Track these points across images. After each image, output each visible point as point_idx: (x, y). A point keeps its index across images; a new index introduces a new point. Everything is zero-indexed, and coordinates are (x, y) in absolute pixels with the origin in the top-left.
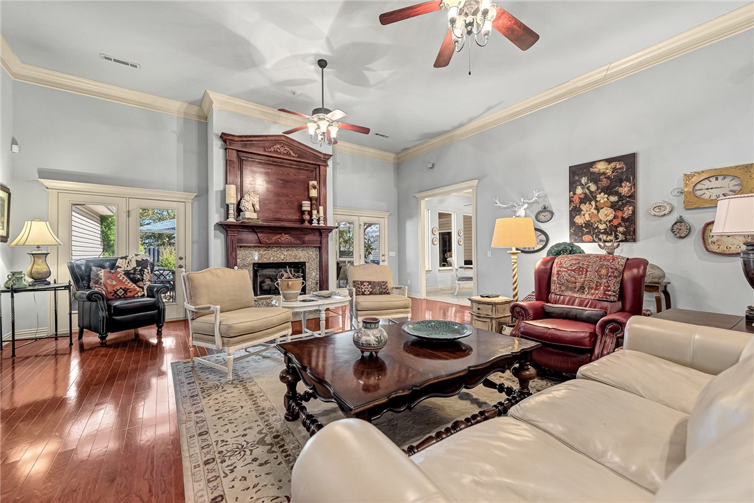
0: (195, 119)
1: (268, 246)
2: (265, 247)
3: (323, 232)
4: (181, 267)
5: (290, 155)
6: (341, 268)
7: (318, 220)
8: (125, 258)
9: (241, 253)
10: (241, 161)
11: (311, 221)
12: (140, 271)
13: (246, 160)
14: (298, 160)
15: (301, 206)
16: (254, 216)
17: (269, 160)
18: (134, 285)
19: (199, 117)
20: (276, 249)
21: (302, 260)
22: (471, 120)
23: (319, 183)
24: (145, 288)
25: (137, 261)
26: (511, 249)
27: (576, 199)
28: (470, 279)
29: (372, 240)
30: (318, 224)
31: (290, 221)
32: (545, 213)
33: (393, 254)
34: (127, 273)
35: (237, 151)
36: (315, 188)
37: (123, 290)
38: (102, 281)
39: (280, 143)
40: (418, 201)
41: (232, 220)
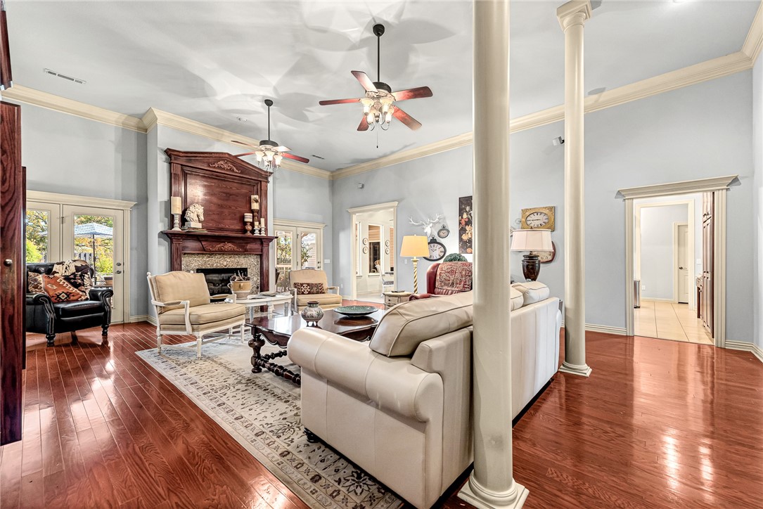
0: (135, 130)
1: (211, 253)
2: (209, 254)
3: (264, 241)
4: (119, 272)
5: (233, 171)
6: (279, 274)
7: (260, 231)
8: (62, 263)
9: (185, 260)
10: (185, 175)
11: (253, 231)
12: (81, 276)
13: (190, 174)
14: (241, 175)
15: (243, 217)
16: (199, 226)
17: (212, 175)
18: (76, 289)
19: (139, 128)
20: (219, 256)
21: (244, 267)
22: (393, 153)
23: (260, 197)
24: (87, 292)
25: (76, 266)
26: (413, 258)
27: (463, 222)
28: (392, 283)
29: (307, 247)
30: (260, 234)
31: (232, 231)
32: (444, 230)
33: (328, 261)
34: (67, 278)
35: (182, 165)
36: (257, 201)
37: (66, 294)
38: (42, 285)
39: (224, 160)
40: (350, 215)
41: (177, 229)
